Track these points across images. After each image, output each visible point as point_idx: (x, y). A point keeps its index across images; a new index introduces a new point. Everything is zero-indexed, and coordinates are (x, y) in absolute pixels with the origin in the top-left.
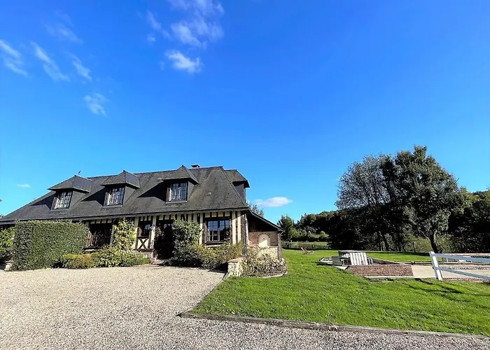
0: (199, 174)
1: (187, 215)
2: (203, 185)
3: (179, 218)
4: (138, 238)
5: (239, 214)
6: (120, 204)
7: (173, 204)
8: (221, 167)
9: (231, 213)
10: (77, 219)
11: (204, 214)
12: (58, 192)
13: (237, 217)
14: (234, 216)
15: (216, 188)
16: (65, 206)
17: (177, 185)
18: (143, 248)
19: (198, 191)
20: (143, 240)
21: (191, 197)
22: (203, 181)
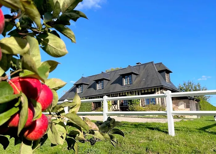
0: (140, 68)
1: (133, 92)
2: (141, 75)
3: (129, 94)
4: (112, 104)
5: (159, 89)
6: (103, 89)
7: (126, 87)
8: (152, 62)
9: (155, 89)
10: (87, 97)
11: (141, 91)
12: (77, 86)
13: (158, 91)
14: (156, 90)
15: (148, 76)
16: (81, 92)
17: (127, 76)
18: (115, 109)
19: (138, 79)
20: (115, 105)
21: (134, 82)
22: (142, 73)
